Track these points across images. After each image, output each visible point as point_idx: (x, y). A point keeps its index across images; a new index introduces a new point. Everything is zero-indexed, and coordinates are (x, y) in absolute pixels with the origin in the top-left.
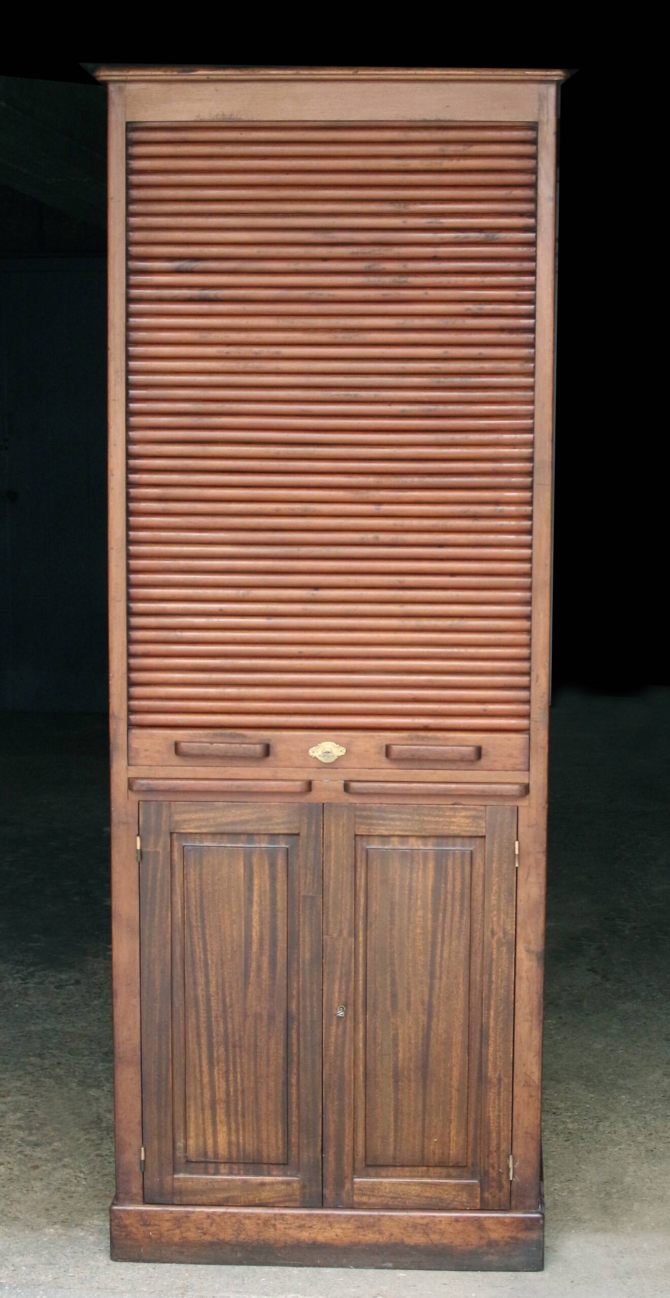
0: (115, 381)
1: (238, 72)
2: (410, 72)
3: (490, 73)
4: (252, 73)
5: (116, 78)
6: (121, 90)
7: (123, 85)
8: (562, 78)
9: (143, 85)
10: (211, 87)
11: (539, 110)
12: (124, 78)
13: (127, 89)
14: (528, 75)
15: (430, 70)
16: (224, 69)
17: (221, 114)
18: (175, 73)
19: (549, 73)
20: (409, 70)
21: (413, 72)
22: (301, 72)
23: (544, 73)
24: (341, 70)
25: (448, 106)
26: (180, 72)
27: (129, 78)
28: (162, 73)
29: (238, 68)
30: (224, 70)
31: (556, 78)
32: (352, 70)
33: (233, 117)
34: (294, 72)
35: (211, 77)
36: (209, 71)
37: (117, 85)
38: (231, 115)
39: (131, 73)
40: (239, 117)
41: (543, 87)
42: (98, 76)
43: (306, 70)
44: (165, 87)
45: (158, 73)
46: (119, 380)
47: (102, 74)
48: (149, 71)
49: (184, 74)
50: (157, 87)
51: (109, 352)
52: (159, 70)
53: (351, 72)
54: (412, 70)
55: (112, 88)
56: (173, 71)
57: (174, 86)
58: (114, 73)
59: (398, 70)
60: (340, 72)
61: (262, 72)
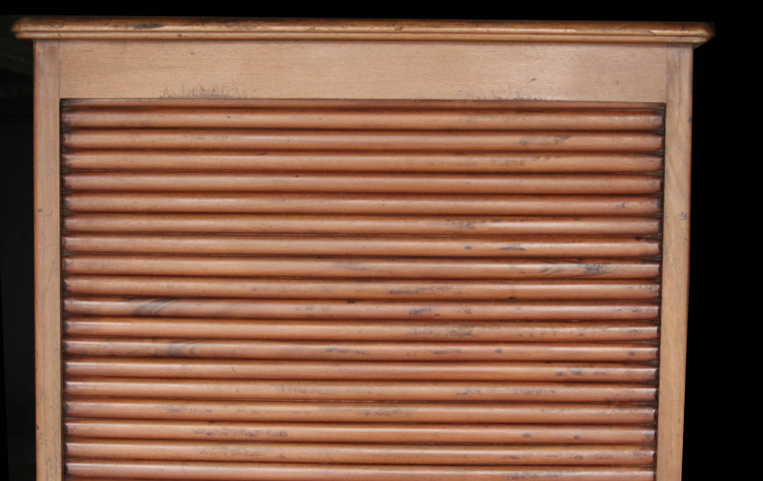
0: (47, 474)
1: (223, 28)
2: (479, 29)
3: (599, 31)
4: (245, 29)
5: (44, 35)
6: (52, 53)
7: (56, 44)
8: (704, 40)
9: (86, 46)
10: (184, 48)
11: (667, 86)
12: (56, 35)
13: (61, 50)
14: (654, 35)
15: (509, 27)
16: (204, 22)
17: (198, 88)
18: (131, 28)
19: (686, 32)
20: (478, 26)
21: (484, 29)
22: (317, 28)
23: (678, 32)
24: (377, 25)
25: (534, 79)
26: (138, 27)
27: (63, 35)
28: (111, 29)
29: (225, 22)
30: (203, 25)
31: (696, 40)
32: (393, 25)
33: (216, 93)
34: (308, 28)
35: (184, 35)
36: (181, 25)
37: (47, 45)
38: (214, 90)
39: (66, 28)
40: (225, 93)
41: (673, 52)
42: (18, 32)
43: (322, 25)
44: (118, 47)
45: (106, 28)
46: (53, 472)
47: (23, 29)
48: (94, 25)
49: (144, 30)
50: (106, 47)
51: (38, 432)
52: (107, 24)
53: (392, 29)
54: (482, 27)
55: (39, 49)
56: (127, 26)
57: (131, 48)
58: (41, 28)
59: (462, 25)
60: (376, 28)
61: (259, 28)
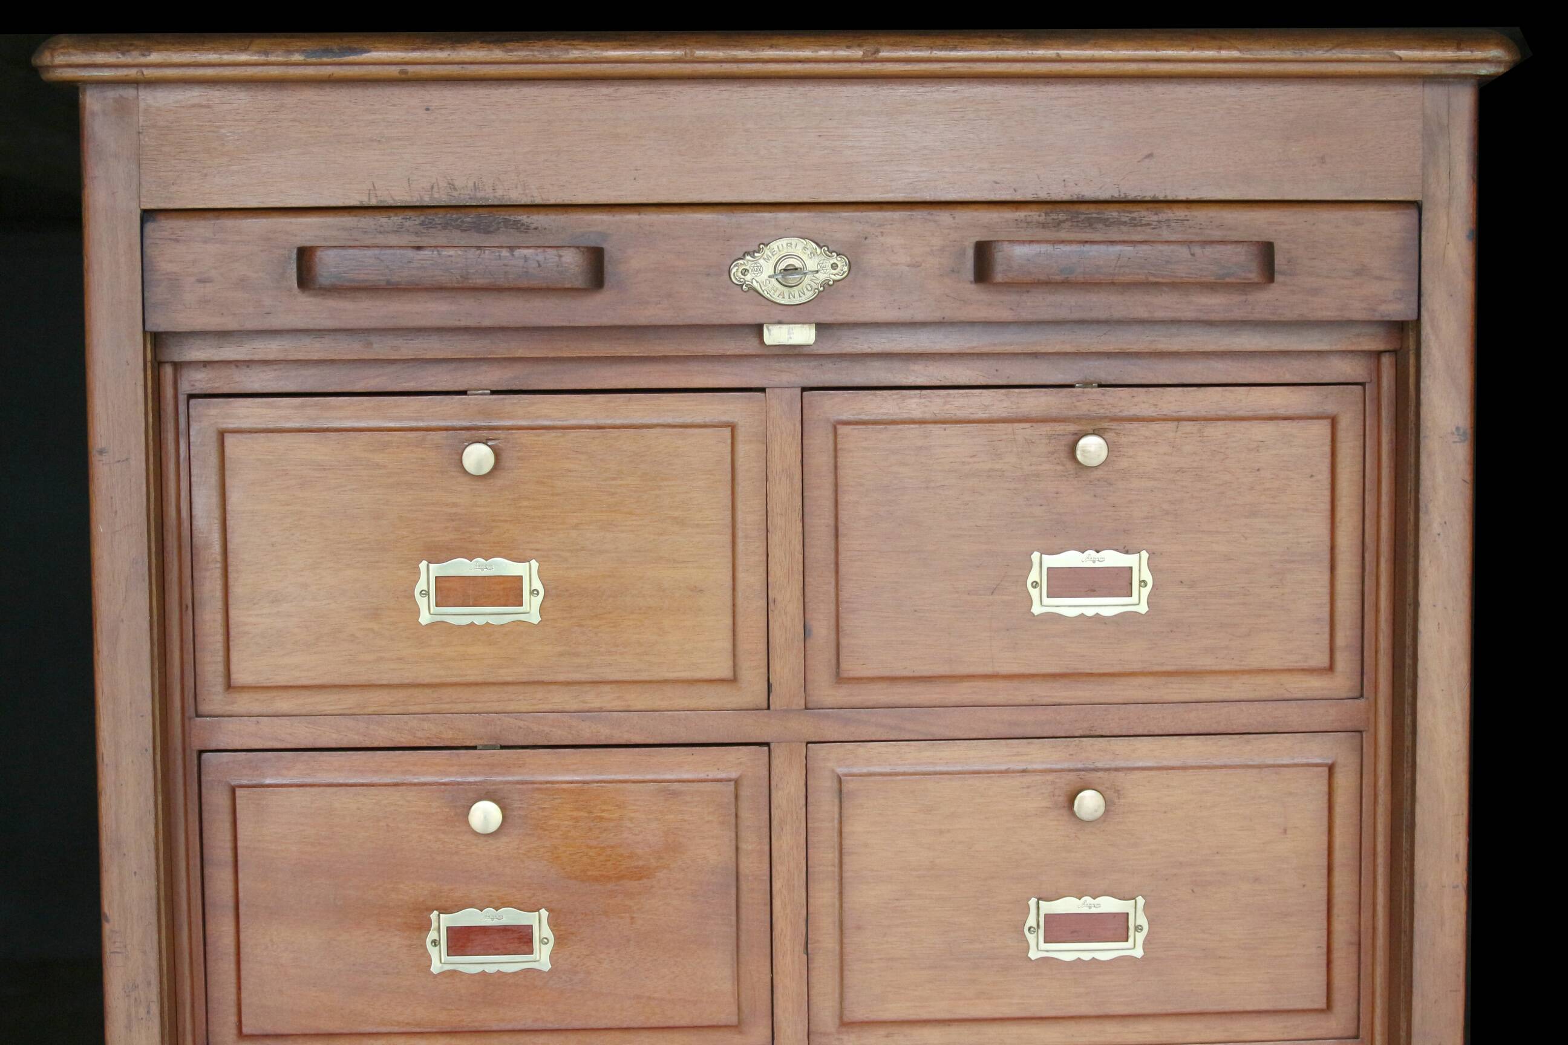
0: (129, 1016)
1: (497, 54)
2: (1040, 53)
3: (1288, 54)
4: (543, 56)
5: (107, 73)
6: (123, 109)
7: (129, 93)
8: (1501, 70)
9: (194, 95)
10: (410, 99)
11: (1424, 166)
12: (132, 73)
13: (142, 105)
14: (1401, 60)
15: (1102, 47)
16: (455, 43)
17: (443, 184)
18: (297, 57)
19: (1465, 54)
20: (1036, 45)
21: (1050, 53)
22: (700, 53)
23: (1450, 54)
24: (826, 46)
25: (1150, 156)
26: (314, 53)
27: (148, 73)
28: (255, 58)
29: (499, 42)
30: (453, 48)
31: (1485, 70)
32: (860, 46)
33: (480, 195)
34: (678, 53)
35: (411, 69)
36: (406, 50)
37: (112, 94)
38: (475, 187)
39: (154, 57)
40: (500, 193)
41: (1434, 95)
42: (48, 68)
43: (707, 46)
44: (266, 98)
45: (243, 57)
46: (142, 1012)
47: (59, 59)
48: (215, 50)
49: (325, 60)
50: (241, 98)
51: (107, 928)
52: (245, 50)
53: (858, 53)
54: (1047, 48)
55: (93, 103)
56: (289, 52)
57: (292, 98)
58: (100, 58)
59: (1006, 46)
60: (824, 53)
61: (575, 54)
